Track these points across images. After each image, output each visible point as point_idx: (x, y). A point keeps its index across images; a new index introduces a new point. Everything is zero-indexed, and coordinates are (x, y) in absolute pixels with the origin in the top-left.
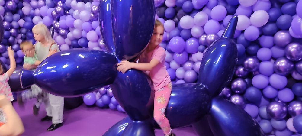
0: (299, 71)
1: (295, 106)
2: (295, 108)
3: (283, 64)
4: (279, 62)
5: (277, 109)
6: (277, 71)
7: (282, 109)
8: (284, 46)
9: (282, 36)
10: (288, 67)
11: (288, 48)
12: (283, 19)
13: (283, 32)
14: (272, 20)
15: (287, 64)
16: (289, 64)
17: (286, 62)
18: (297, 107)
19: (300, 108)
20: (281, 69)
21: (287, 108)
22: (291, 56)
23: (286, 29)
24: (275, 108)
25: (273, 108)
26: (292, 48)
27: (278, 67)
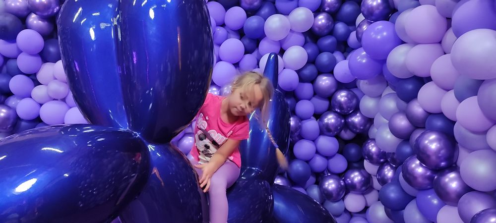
0: (351, 127)
1: (352, 176)
2: (353, 178)
3: (333, 121)
4: (326, 119)
5: (333, 186)
6: (325, 130)
7: (340, 184)
8: (330, 97)
9: (324, 81)
10: (339, 123)
11: (336, 98)
12: (324, 58)
13: (326, 76)
14: (312, 61)
15: (336, 120)
16: (339, 119)
17: (335, 117)
18: (355, 176)
19: (359, 178)
20: (332, 129)
21: (344, 181)
22: (341, 107)
23: (330, 72)
24: (331, 184)
25: (329, 185)
26: (342, 97)
27: (327, 124)
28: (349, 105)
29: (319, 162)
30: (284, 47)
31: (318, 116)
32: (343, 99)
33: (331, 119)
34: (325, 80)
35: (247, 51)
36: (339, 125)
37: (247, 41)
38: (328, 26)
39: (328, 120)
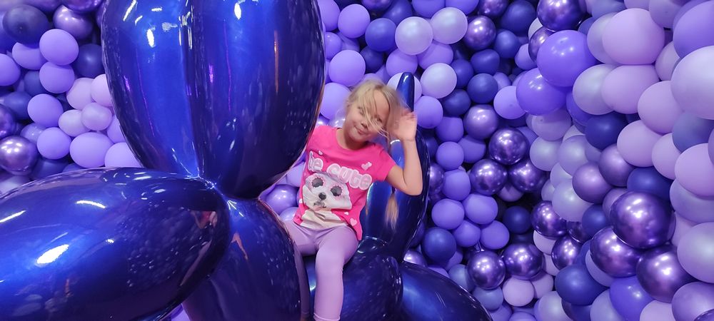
0: (516, 183)
1: (516, 253)
2: (517, 257)
3: (490, 173)
4: (480, 171)
5: (488, 267)
6: (478, 187)
7: (497, 264)
8: (487, 139)
9: (480, 116)
10: (499, 177)
11: (496, 140)
12: (481, 81)
13: (483, 108)
14: (462, 85)
15: (495, 172)
16: (499, 171)
17: (494, 168)
18: (520, 254)
19: (526, 257)
20: (489, 185)
21: (504, 260)
22: (503, 154)
23: (489, 103)
24: (484, 265)
25: (481, 265)
26: (504, 139)
27: (482, 178)
28: (514, 151)
29: (468, 232)
30: (423, 64)
31: (469, 165)
32: (506, 143)
33: (487, 170)
34: (481, 114)
35: (370, 70)
36: (500, 180)
37: (369, 55)
38: (488, 35)
39: (484, 171)
